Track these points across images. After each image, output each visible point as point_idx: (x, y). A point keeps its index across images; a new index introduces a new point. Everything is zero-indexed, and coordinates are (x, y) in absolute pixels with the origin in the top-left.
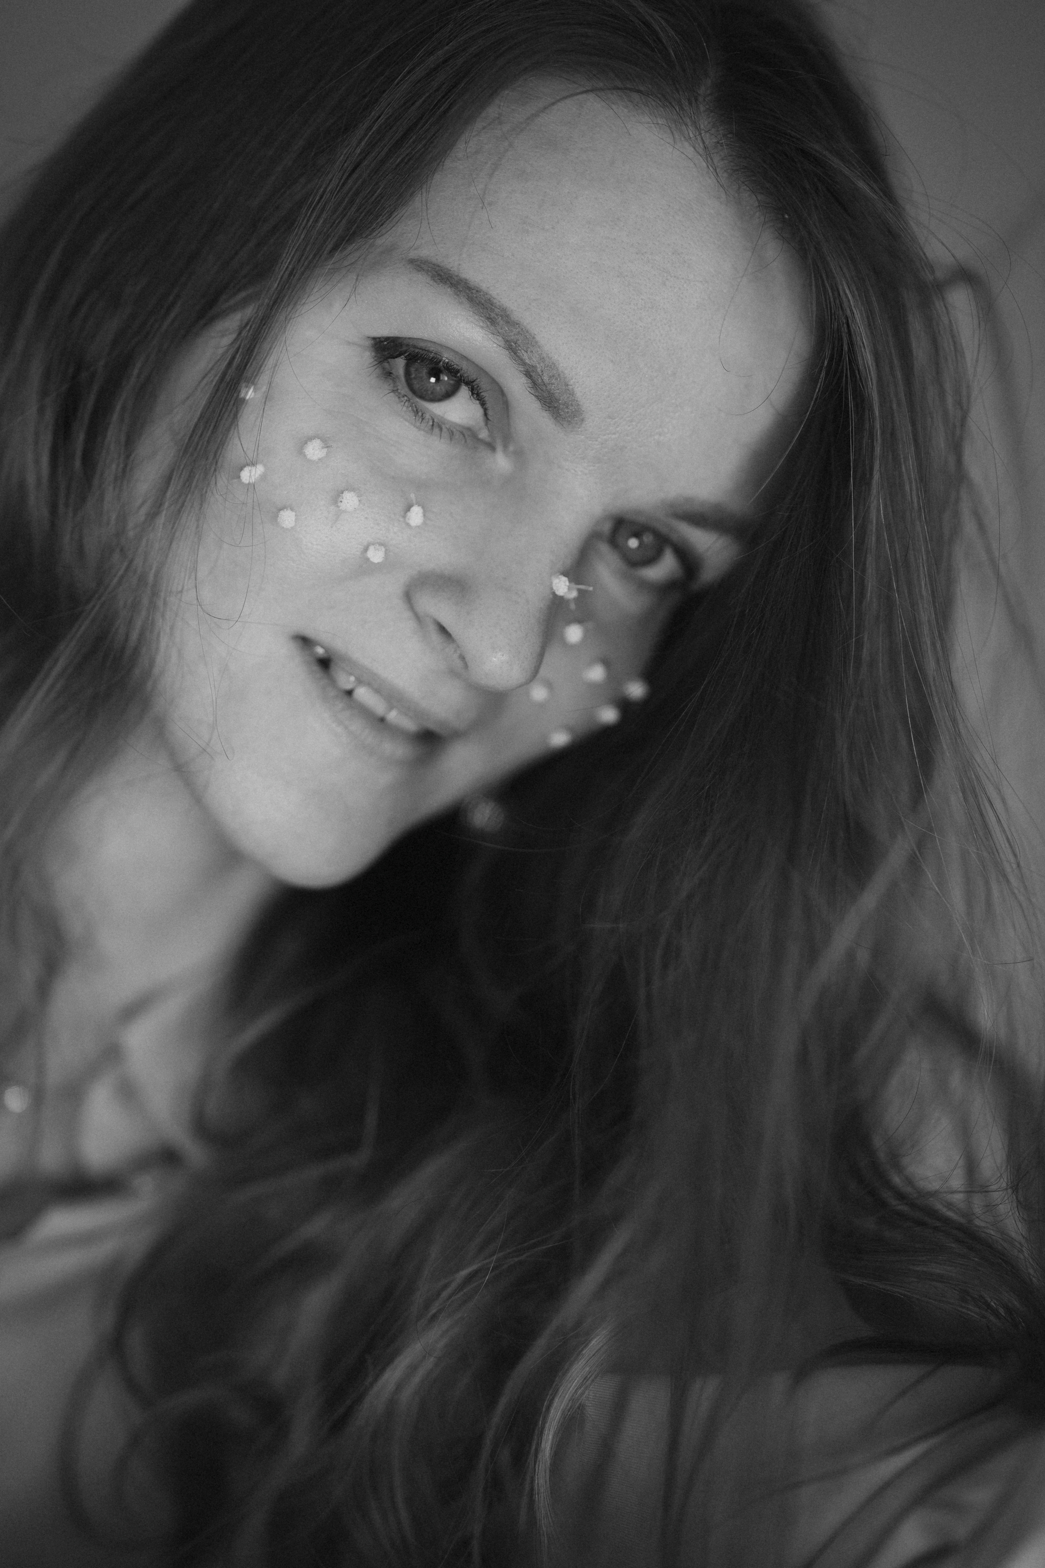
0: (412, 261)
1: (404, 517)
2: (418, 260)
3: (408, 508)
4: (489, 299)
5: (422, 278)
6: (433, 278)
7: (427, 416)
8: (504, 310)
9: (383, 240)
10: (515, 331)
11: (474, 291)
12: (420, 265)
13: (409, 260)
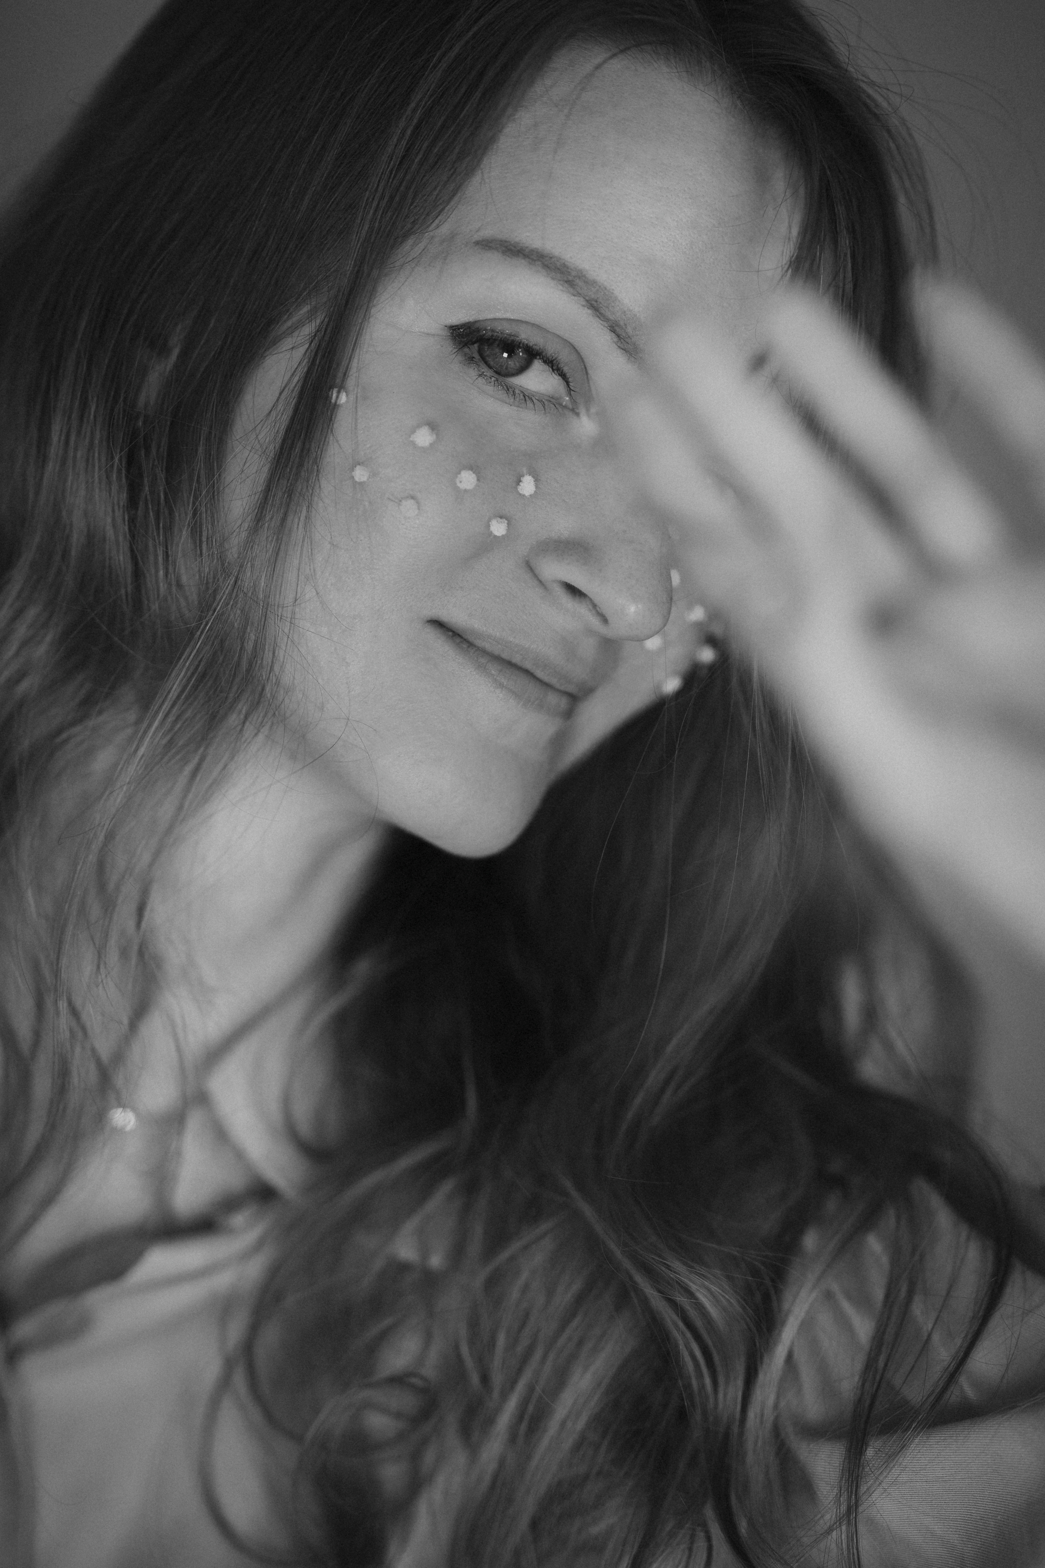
0: (477, 243)
1: (516, 488)
2: (483, 241)
3: (519, 481)
4: (564, 264)
5: (495, 257)
6: (504, 253)
7: (517, 391)
8: (581, 271)
9: (444, 228)
10: (594, 290)
11: (547, 258)
12: (487, 245)
13: (474, 243)
